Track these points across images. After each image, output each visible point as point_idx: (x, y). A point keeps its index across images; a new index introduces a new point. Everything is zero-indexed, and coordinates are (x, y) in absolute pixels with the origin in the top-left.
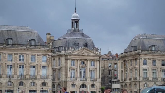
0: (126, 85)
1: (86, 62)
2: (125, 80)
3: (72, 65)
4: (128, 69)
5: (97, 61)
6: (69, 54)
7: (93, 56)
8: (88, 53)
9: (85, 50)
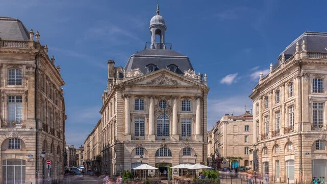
0: (265, 148)
1: (169, 102)
2: (264, 136)
3: (137, 108)
4: (271, 111)
5: (196, 98)
6: (127, 83)
7: (187, 88)
8: (173, 81)
9: (166, 76)
